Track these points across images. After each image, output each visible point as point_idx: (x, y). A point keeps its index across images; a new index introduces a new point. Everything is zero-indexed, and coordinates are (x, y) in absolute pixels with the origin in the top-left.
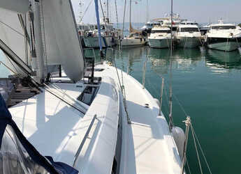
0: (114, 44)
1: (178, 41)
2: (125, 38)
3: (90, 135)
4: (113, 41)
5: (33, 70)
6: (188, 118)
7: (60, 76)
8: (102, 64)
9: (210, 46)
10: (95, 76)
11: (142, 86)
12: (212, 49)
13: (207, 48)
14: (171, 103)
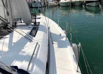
0: (45, 5)
1: (73, 3)
2: (50, 3)
3: (35, 53)
4: (44, 4)
5: (8, 21)
6: (80, 44)
7: (21, 23)
8: (40, 15)
9: (87, 4)
10: (37, 21)
11: (58, 25)
12: (87, 6)
13: (86, 5)
14: (71, 34)
